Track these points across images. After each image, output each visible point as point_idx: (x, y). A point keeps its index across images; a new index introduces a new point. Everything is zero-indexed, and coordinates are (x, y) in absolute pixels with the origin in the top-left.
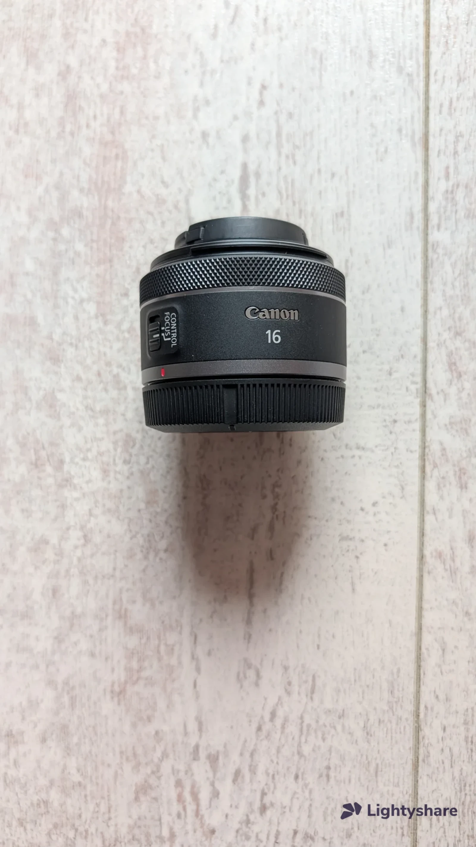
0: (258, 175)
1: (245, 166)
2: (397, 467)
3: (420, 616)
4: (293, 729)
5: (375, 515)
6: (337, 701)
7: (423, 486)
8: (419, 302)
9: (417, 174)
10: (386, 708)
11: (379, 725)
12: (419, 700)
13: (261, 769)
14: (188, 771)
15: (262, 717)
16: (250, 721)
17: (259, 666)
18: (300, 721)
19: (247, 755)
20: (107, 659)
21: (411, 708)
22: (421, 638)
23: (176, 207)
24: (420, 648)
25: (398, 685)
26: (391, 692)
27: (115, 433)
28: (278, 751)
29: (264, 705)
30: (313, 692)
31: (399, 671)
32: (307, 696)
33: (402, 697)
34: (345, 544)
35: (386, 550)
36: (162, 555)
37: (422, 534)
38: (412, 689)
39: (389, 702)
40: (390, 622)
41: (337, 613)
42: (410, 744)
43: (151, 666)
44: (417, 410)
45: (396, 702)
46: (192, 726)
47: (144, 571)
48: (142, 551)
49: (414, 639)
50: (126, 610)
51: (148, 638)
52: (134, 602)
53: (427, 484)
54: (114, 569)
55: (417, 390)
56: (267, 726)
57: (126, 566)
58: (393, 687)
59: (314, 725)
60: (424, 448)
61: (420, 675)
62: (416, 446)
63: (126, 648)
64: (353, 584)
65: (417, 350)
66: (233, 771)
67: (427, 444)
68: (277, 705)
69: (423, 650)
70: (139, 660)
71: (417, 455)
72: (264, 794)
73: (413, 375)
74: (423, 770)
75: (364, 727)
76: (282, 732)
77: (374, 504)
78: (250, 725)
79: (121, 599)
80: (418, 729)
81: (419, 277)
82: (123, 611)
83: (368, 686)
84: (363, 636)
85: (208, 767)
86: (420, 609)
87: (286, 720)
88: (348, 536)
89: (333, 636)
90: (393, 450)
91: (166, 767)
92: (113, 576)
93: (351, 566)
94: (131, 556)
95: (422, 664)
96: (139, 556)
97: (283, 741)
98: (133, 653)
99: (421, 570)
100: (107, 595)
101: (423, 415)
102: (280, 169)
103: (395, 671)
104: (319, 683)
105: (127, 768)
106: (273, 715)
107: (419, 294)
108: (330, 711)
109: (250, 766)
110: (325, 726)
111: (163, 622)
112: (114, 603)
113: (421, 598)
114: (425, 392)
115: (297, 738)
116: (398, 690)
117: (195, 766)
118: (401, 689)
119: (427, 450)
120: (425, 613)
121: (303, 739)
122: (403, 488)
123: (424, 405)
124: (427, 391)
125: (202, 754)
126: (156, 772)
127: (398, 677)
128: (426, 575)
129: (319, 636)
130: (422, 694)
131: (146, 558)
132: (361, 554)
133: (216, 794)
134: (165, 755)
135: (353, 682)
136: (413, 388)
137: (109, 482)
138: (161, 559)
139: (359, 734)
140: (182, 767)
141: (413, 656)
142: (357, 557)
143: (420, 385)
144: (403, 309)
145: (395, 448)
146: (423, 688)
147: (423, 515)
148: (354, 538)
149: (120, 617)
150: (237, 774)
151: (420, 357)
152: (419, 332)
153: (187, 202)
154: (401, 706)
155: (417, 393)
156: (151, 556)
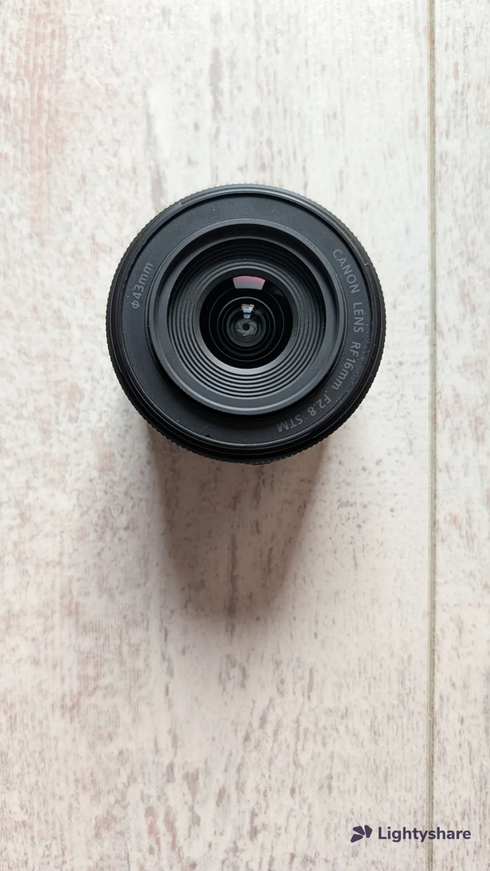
0: (232, 65)
1: (216, 53)
2: (404, 417)
3: (433, 593)
4: (287, 735)
5: (379, 475)
6: (339, 698)
7: (434, 439)
8: (426, 223)
9: (421, 69)
10: (396, 702)
11: (388, 722)
12: (433, 690)
13: (250, 785)
14: (162, 796)
15: (250, 724)
16: (236, 730)
17: (245, 664)
18: (295, 726)
19: (233, 771)
20: (54, 667)
21: (424, 699)
22: (434, 618)
23: (131, 101)
24: (434, 630)
25: (409, 675)
26: (402, 683)
27: (57, 383)
28: (270, 763)
29: (252, 709)
30: (310, 689)
31: (410, 657)
32: (303, 695)
33: (414, 688)
34: (344, 511)
35: (393, 516)
36: (123, 534)
37: (434, 496)
38: (425, 677)
39: (399, 695)
40: (399, 601)
41: (337, 593)
42: (423, 741)
43: (112, 672)
44: (426, 350)
45: (407, 694)
46: (165, 741)
47: (99, 554)
48: (96, 531)
49: (427, 620)
50: (77, 604)
51: (107, 638)
52: (87, 594)
53: (438, 436)
54: (61, 554)
55: (426, 326)
56: (256, 735)
57: (75, 550)
58: (404, 677)
59: (312, 728)
60: (435, 395)
61: (434, 660)
62: (426, 392)
63: (79, 652)
64: (354, 558)
65: (425, 278)
66: (217, 791)
67: (438, 390)
68: (268, 708)
69: (438, 631)
70: (96, 666)
71: (427, 403)
72: (254, 815)
73: (421, 308)
74: (439, 770)
75: (371, 726)
76: (275, 741)
77: (378, 463)
78: (236, 735)
79: (71, 592)
80: (432, 724)
81: (425, 193)
82: (73, 607)
83: (374, 678)
84: (368, 619)
85: (185, 787)
86: (433, 584)
87: (279, 725)
88: (348, 502)
89: (334, 622)
90: (399, 398)
91: (133, 794)
92: (59, 563)
93: (352, 537)
94: (82, 536)
95: (437, 648)
96: (93, 536)
97: (276, 751)
98: (87, 657)
99: (433, 538)
100: (53, 587)
101: (433, 356)
102: (259, 58)
103: (406, 658)
104: (317, 678)
105: (85, 798)
106: (263, 720)
107: (426, 213)
108: (330, 711)
109: (237, 784)
110: (325, 728)
111: (125, 618)
112: (62, 597)
113: (434, 571)
114: (435, 328)
115: (292, 746)
116: (410, 680)
117: (170, 789)
118: (412, 679)
119: (438, 397)
120: (439, 589)
121: (300, 748)
122: (411, 443)
123: (434, 344)
124: (437, 327)
125: (178, 774)
126: (122, 801)
127: (409, 664)
128: (439, 544)
129: (316, 622)
130: (437, 683)
131: (101, 538)
132: (364, 522)
133: (196, 820)
134: (132, 779)
135: (357, 674)
136: (421, 323)
137: (51, 446)
138: (120, 539)
139: (365, 734)
140: (153, 792)
141: (426, 639)
142: (359, 526)
143: (428, 321)
144: (407, 231)
145: (402, 396)
146: (438, 676)
147: (435, 474)
148: (355, 503)
149: (70, 614)
150: (222, 795)
151: (428, 287)
152: (427, 258)
153: (145, 94)
154: (413, 698)
155: (426, 330)
156: (108, 536)
